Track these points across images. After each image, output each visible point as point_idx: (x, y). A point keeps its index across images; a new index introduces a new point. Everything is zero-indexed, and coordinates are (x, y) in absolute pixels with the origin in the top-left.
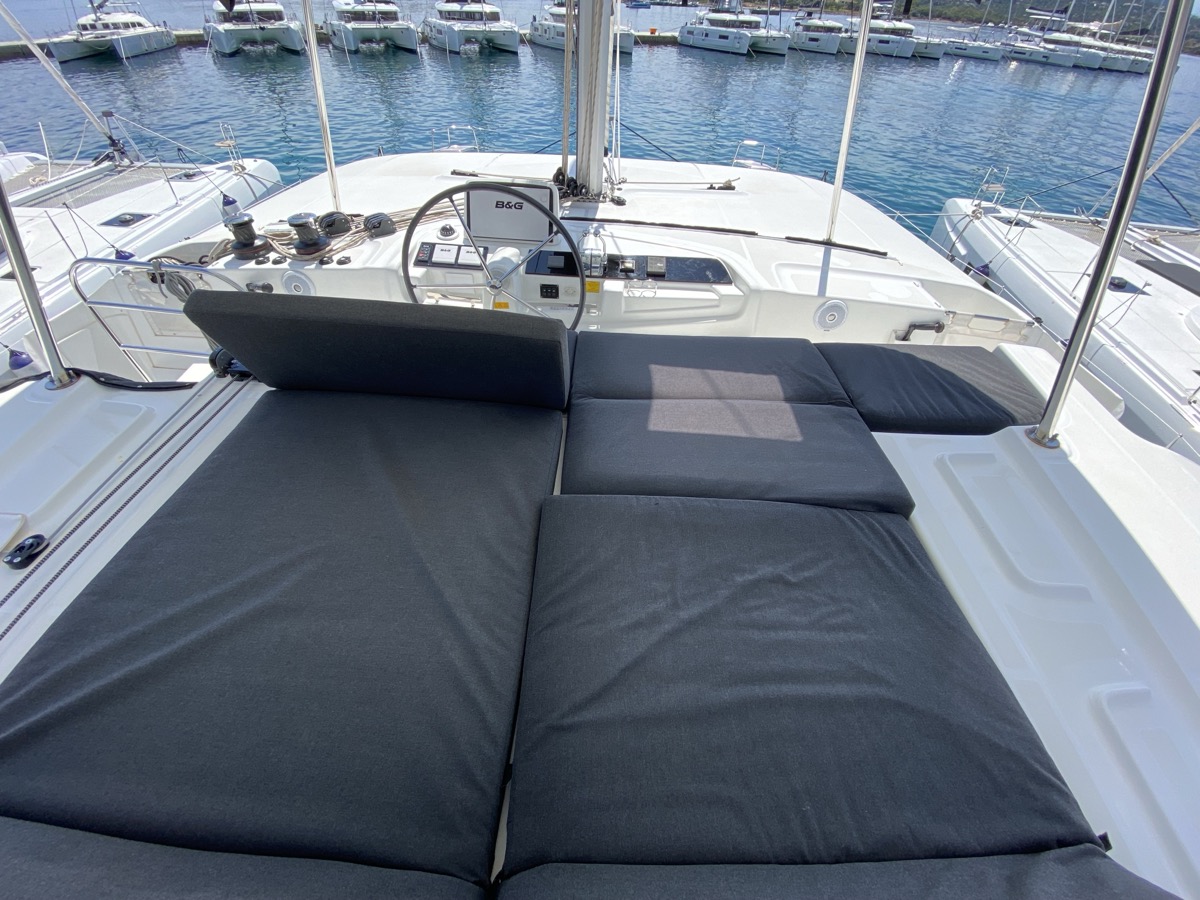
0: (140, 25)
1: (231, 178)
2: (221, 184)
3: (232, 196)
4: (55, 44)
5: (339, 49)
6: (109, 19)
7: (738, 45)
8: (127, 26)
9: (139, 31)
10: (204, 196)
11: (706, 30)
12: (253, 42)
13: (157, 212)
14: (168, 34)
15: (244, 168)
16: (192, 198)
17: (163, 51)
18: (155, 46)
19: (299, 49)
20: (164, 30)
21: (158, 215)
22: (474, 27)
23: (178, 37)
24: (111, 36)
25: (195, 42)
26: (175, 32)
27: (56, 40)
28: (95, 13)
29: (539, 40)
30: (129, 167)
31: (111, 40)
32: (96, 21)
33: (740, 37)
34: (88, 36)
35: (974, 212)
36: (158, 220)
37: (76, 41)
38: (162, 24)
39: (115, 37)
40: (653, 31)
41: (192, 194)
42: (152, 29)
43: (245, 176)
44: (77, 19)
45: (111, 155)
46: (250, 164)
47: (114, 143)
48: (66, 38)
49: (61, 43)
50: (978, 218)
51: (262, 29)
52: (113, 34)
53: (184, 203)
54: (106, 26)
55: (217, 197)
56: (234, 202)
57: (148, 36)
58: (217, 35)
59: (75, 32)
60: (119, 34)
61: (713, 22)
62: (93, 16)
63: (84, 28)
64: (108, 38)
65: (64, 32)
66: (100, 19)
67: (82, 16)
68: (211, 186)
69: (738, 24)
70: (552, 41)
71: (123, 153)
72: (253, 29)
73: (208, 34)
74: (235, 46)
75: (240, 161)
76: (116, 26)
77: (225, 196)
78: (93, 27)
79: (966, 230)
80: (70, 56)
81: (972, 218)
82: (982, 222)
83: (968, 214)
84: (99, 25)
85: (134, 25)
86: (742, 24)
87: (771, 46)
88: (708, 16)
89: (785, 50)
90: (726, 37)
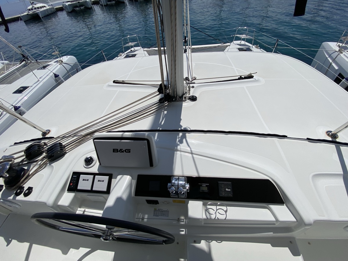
0: (45, 7)
1: (58, 66)
2: (53, 70)
3: (57, 74)
4: (22, 16)
5: (102, 5)
6: (36, 6)
8: (41, 7)
9: (45, 8)
10: (48, 75)
12: (77, 7)
13: (31, 85)
14: (53, 8)
15: (62, 61)
16: (44, 77)
17: (53, 13)
18: (50, 12)
19: (90, 7)
20: (52, 7)
21: (32, 86)
23: (56, 8)
24: (37, 11)
25: (61, 9)
26: (55, 7)
27: (22, 15)
28: (32, 5)
30: (30, 63)
31: (37, 13)
32: (32, 7)
34: (31, 12)
35: (339, 50)
36: (32, 88)
37: (27, 14)
38: (51, 5)
39: (38, 12)
41: (43, 76)
42: (48, 7)
43: (63, 64)
44: (27, 8)
45: (25, 59)
46: (65, 59)
47: (24, 56)
48: (25, 14)
49: (23, 15)
50: (342, 53)
51: (79, 2)
52: (38, 11)
53: (41, 80)
54: (35, 8)
55: (52, 75)
56: (58, 76)
57: (47, 10)
58: (66, 6)
59: (27, 12)
60: (39, 10)
62: (31, 6)
63: (30, 10)
64: (36, 12)
65: (24, 12)
66: (34, 7)
67: (28, 7)
68: (50, 72)
71: (27, 59)
72: (76, 3)
73: (64, 6)
74: (72, 9)
75: (61, 58)
76: (38, 8)
77: (55, 74)
78: (32, 9)
79: (337, 58)
80: (27, 19)
81: (339, 53)
82: (344, 55)
83: (337, 50)
84: (33, 9)
85: (43, 7)
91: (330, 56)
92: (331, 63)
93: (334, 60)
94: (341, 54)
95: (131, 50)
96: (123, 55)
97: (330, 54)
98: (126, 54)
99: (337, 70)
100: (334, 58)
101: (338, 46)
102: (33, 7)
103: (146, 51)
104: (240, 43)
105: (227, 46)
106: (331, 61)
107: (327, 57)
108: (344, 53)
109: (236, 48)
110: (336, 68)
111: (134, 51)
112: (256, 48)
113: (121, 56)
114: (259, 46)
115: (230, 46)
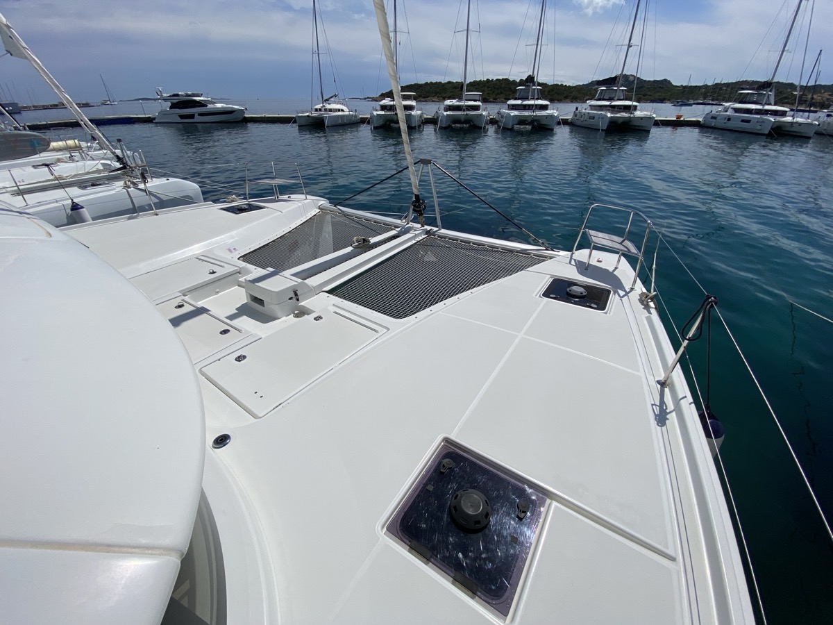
0: (342, 110)
4: (300, 117)
6: (328, 107)
7: (759, 127)
8: (335, 110)
9: (340, 113)
11: (729, 115)
12: (394, 122)
14: (355, 116)
17: (350, 124)
18: (346, 121)
20: (354, 114)
22: (526, 113)
23: (361, 118)
24: (326, 115)
25: (363, 121)
26: (359, 116)
28: (323, 103)
29: (578, 123)
32: (322, 107)
33: (763, 121)
34: (315, 114)
37: (308, 116)
38: (355, 111)
40: (679, 117)
42: (347, 113)
44: (314, 106)
48: (306, 114)
49: (302, 116)
54: (326, 110)
57: (343, 116)
58: (372, 117)
59: (310, 112)
60: (329, 114)
61: (736, 110)
62: (322, 105)
63: (316, 110)
64: (323, 116)
69: (763, 112)
74: (381, 123)
76: (330, 110)
78: (320, 110)
80: (303, 123)
84: (323, 109)
85: (339, 110)
86: (767, 112)
87: (795, 129)
88: (732, 106)
89: (811, 134)
90: (748, 121)
102: (324, 106)
109: (553, 277)
112: (641, 301)
113: (231, 202)
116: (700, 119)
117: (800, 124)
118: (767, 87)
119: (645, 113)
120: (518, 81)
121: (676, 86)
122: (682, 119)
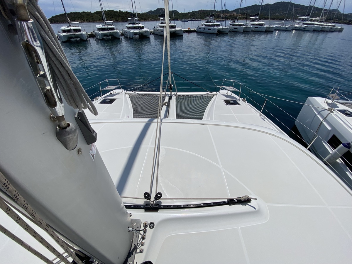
5: (98, 39)
7: (214, 31)
11: (204, 27)
12: (72, 38)
19: (85, 39)
22: (137, 31)
29: (156, 33)
33: (214, 29)
35: (329, 109)
40: (189, 29)
50: (333, 112)
51: (74, 34)
58: (61, 36)
61: (206, 25)
69: (213, 25)
70: (160, 33)
72: (71, 34)
73: (59, 36)
74: (66, 39)
79: (328, 117)
81: (330, 112)
82: (336, 115)
83: (326, 109)
86: (215, 25)
87: (224, 31)
88: (204, 24)
89: (228, 32)
90: (210, 29)
91: (319, 113)
92: (322, 122)
93: (325, 119)
94: (332, 114)
95: (111, 94)
96: (100, 99)
97: (320, 111)
98: (104, 97)
99: (330, 130)
100: (325, 117)
101: (326, 103)
103: (128, 94)
104: (227, 94)
105: (214, 95)
106: (322, 120)
107: (316, 114)
108: (335, 113)
109: (223, 100)
110: (329, 128)
111: (114, 95)
112: (243, 101)
113: (97, 99)
114: (246, 100)
115: (216, 95)
116: (196, 29)
117: (224, 29)
118: (213, 16)
119: (180, 28)
120: (118, 11)
121: (180, 13)
122: (190, 29)
